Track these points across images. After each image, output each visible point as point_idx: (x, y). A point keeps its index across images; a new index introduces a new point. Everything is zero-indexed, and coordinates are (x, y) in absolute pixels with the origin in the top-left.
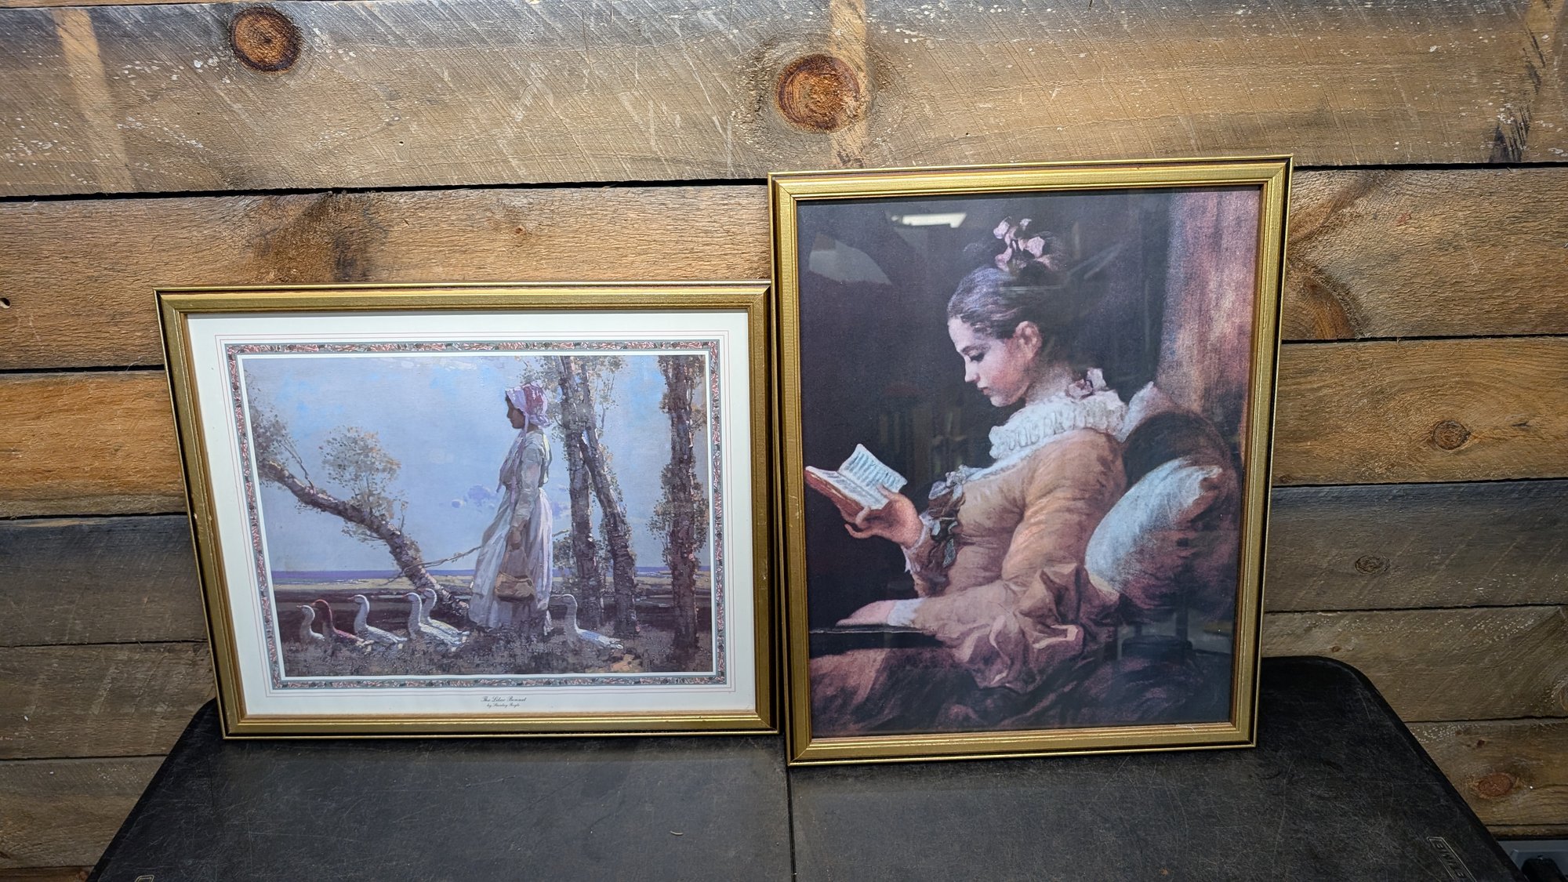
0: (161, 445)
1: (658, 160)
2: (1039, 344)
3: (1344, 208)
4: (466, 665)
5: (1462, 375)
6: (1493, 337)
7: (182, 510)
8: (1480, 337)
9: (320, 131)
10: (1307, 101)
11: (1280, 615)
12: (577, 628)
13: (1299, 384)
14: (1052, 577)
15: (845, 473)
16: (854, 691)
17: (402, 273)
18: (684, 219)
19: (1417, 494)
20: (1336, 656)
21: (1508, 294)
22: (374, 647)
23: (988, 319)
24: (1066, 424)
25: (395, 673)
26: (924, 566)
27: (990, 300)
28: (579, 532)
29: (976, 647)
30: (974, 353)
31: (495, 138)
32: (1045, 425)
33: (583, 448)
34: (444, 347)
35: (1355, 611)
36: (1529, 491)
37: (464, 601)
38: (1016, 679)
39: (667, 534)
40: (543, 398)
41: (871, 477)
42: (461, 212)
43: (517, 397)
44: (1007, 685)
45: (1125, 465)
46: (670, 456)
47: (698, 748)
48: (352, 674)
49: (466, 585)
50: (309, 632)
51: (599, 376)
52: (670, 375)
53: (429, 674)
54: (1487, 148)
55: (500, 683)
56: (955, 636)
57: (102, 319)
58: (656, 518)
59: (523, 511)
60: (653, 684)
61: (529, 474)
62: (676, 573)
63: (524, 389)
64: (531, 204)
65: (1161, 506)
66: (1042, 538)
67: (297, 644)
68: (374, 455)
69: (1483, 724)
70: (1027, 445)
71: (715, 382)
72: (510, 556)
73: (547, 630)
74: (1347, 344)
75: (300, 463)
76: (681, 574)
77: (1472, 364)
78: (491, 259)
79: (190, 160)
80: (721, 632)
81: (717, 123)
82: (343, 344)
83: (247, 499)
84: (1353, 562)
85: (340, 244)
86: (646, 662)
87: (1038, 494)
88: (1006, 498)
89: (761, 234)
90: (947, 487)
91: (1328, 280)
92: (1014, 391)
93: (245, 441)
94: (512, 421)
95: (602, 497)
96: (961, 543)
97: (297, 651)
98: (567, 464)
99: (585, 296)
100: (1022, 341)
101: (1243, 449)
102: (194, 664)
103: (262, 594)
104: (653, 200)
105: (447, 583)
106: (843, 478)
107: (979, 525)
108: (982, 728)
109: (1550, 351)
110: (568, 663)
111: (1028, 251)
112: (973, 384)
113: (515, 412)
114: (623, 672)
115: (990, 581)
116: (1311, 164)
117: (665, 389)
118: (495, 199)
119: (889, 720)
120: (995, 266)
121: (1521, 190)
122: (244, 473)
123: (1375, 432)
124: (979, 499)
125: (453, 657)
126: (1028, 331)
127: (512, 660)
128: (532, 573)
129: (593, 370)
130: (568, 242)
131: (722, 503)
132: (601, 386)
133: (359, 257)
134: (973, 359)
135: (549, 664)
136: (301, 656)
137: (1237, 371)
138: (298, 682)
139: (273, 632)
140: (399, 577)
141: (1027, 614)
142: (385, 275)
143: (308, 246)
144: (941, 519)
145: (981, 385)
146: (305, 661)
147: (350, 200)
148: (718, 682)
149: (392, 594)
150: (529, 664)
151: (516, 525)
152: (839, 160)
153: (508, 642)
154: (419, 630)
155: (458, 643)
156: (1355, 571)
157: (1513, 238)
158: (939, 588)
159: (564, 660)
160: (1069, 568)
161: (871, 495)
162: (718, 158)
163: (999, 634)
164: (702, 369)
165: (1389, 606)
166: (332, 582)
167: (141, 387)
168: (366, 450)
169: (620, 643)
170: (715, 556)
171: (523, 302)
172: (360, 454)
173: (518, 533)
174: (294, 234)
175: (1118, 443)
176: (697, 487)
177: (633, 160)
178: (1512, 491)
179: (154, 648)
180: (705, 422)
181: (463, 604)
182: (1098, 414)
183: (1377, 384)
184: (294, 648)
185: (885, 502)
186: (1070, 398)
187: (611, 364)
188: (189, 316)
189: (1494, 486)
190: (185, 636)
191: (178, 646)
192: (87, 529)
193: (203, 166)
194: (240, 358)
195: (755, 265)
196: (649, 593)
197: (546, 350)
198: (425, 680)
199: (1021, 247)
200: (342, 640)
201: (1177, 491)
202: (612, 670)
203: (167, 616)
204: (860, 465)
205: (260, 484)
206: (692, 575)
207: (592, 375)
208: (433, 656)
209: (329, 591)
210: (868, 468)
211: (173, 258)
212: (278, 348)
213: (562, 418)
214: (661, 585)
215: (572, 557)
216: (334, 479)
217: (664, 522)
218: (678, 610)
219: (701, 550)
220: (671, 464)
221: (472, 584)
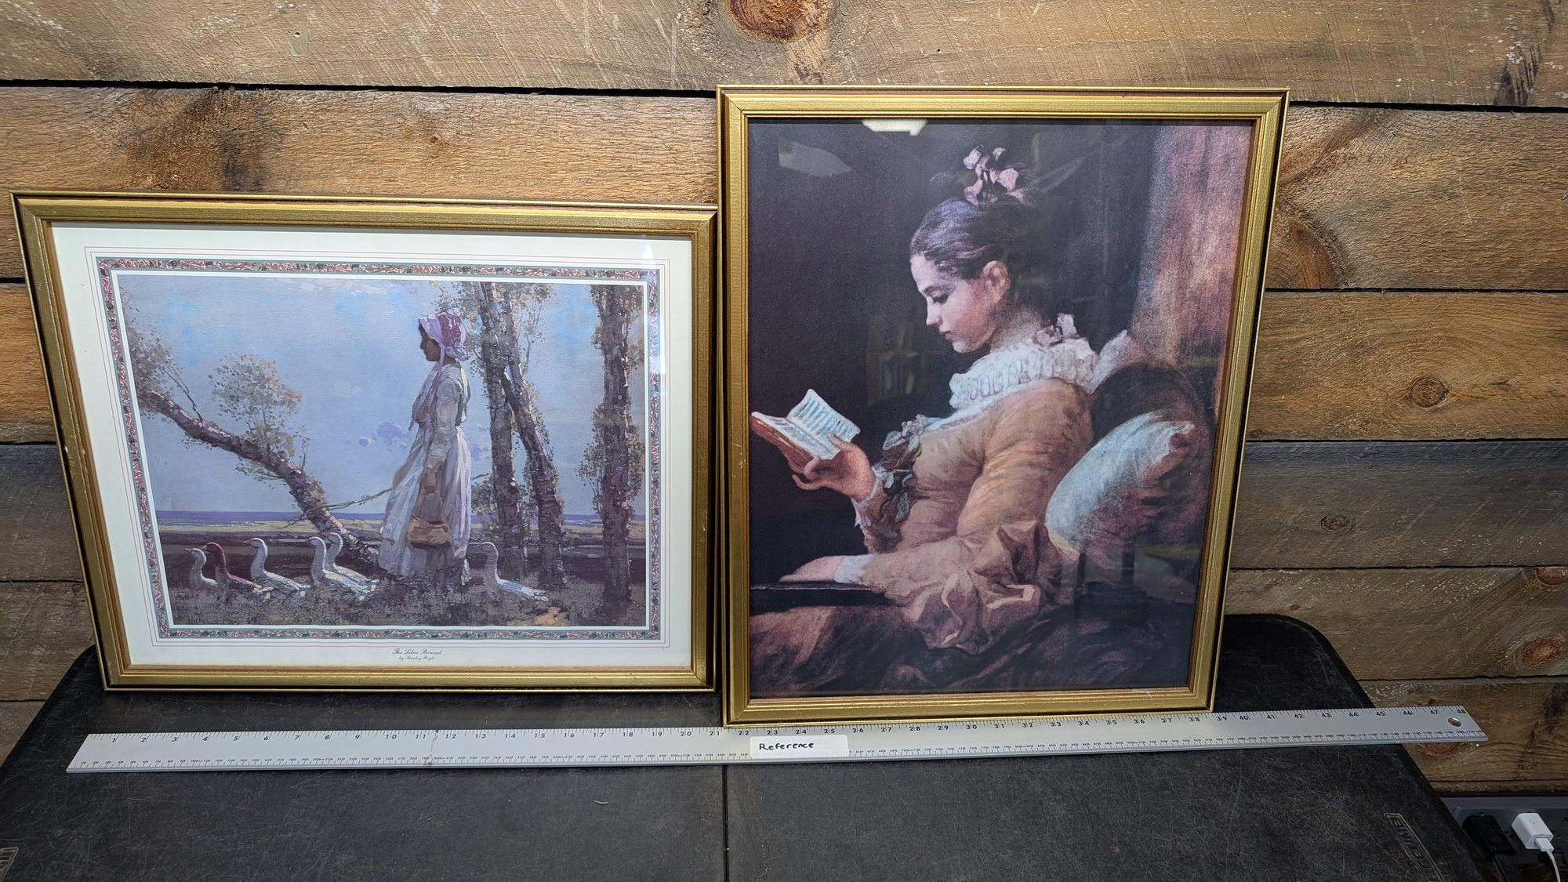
0: (26, 368)
1: (593, 65)
2: (1008, 287)
3: (1338, 148)
4: (376, 615)
5: (1445, 331)
6: (1481, 291)
7: (53, 440)
8: (1467, 291)
9: (201, 15)
10: (1307, 29)
11: (1241, 572)
12: (497, 578)
13: (1278, 334)
14: (1010, 535)
15: (794, 420)
16: (796, 651)
17: (301, 183)
18: (621, 133)
19: (1389, 452)
20: (1295, 614)
21: (1501, 246)
22: (274, 595)
23: (954, 257)
24: (1033, 373)
25: (297, 622)
26: (875, 521)
27: (957, 237)
28: (500, 475)
29: (927, 606)
30: (937, 294)
31: (406, 33)
32: (1010, 374)
33: (506, 384)
34: (349, 269)
35: (1317, 569)
36: (1503, 451)
37: (373, 546)
38: (967, 640)
39: (598, 481)
40: (461, 328)
41: (822, 425)
42: (368, 116)
43: (431, 326)
44: (958, 646)
45: (1093, 419)
46: (603, 396)
47: (628, 706)
48: (249, 623)
49: (375, 530)
50: (199, 577)
51: (524, 305)
52: (604, 307)
53: (334, 624)
54: (1492, 89)
55: (412, 635)
56: (904, 594)
58: (586, 463)
59: (438, 452)
60: (581, 638)
61: (444, 411)
62: (608, 522)
63: (439, 318)
64: (447, 110)
65: (1129, 463)
66: (1001, 493)
67: (187, 590)
68: (271, 386)
69: (1436, 683)
70: (989, 395)
71: (654, 315)
72: (424, 499)
73: (465, 579)
74: (1330, 294)
75: (187, 392)
76: (613, 523)
77: (1456, 319)
78: (403, 171)
79: (48, 43)
80: (655, 586)
81: (660, 27)
82: (234, 262)
83: (126, 431)
84: (1319, 519)
85: (229, 147)
86: (573, 615)
87: (999, 447)
88: (965, 451)
89: (708, 153)
90: (902, 437)
91: (1315, 226)
92: (979, 336)
93: (123, 367)
94: (426, 353)
95: (526, 438)
96: (915, 497)
97: (187, 597)
98: (487, 401)
99: (508, 216)
100: (989, 282)
101: (1218, 404)
102: (74, 605)
103: (146, 535)
104: (586, 110)
105: (355, 528)
106: (791, 425)
107: (934, 479)
108: (929, 690)
109: (1538, 308)
110: (487, 616)
111: (1000, 184)
112: (935, 327)
113: (430, 343)
114: (548, 625)
115: (944, 537)
116: (1307, 100)
117: (598, 322)
118: (406, 102)
119: (833, 681)
120: (963, 199)
121: (1524, 136)
122: (121, 402)
123: (1352, 387)
124: (936, 450)
125: (361, 606)
126: (997, 272)
127: (427, 611)
128: (448, 519)
129: (517, 298)
130: (490, 154)
131: (659, 449)
132: (526, 317)
133: (251, 162)
134: (935, 300)
135: (467, 615)
136: (191, 603)
137: (1216, 321)
138: (188, 630)
139: (159, 577)
140: (300, 519)
141: (982, 573)
142: (281, 184)
143: (191, 149)
144: (895, 471)
145: (943, 328)
146: (196, 608)
147: (239, 98)
148: (651, 637)
149: (293, 538)
150: (445, 616)
151: (431, 467)
152: (796, 73)
153: (422, 592)
154: (324, 577)
155: (366, 591)
156: (1320, 529)
157: (1510, 187)
158: (890, 544)
159: (483, 612)
160: (1028, 526)
161: (821, 444)
162: (661, 66)
163: (952, 593)
164: (639, 301)
165: (1351, 565)
166: (225, 523)
168: (262, 380)
169: (545, 595)
170: (651, 505)
171: (438, 221)
172: (256, 384)
173: (433, 476)
174: (174, 134)
175: (1086, 395)
176: (632, 430)
177: (565, 64)
178: (1486, 451)
179: (28, 587)
180: (642, 360)
182: (1067, 363)
183: (1358, 337)
184: (183, 595)
185: (836, 451)
186: (1038, 346)
187: (537, 293)
188: (53, 224)
189: (1467, 446)
190: (62, 576)
191: (55, 586)
193: (63, 51)
194: (115, 274)
195: (700, 188)
196: (577, 543)
197: (465, 275)
198: (330, 631)
199: (993, 180)
200: (238, 586)
201: (1146, 447)
202: (536, 623)
203: (41, 554)
204: (810, 412)
205: (141, 415)
206: (625, 525)
207: (516, 304)
208: (339, 606)
209: (222, 533)
210: (819, 415)
211: (32, 157)
212: (159, 264)
213: (482, 351)
214: (591, 534)
215: (493, 502)
216: (226, 411)
217: (595, 467)
218: (609, 562)
219: (636, 498)
220: (603, 404)
221: (382, 529)
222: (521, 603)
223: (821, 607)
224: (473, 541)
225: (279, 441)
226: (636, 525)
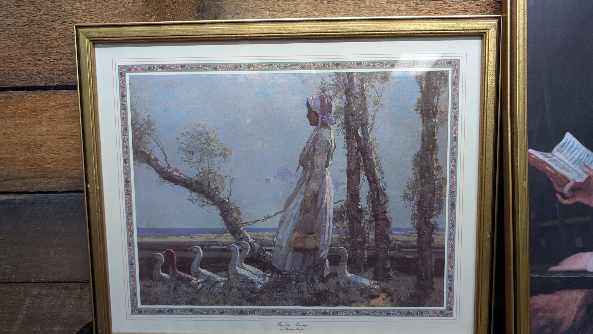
4: (267, 298)
7: (80, 189)
12: (347, 273)
15: (557, 154)
22: (204, 284)
25: (217, 304)
28: (352, 201)
33: (358, 139)
34: (267, 67)
37: (269, 251)
39: (415, 204)
40: (333, 103)
41: (576, 157)
43: (314, 102)
46: (420, 146)
48: (187, 304)
49: (271, 239)
50: (159, 273)
51: (373, 86)
52: (424, 85)
53: (241, 305)
55: (290, 313)
57: (38, 51)
58: (407, 192)
59: (314, 185)
60: (399, 315)
61: (319, 158)
62: (420, 232)
63: (320, 97)
67: (151, 281)
68: (214, 144)
71: (456, 90)
72: (303, 218)
73: (326, 273)
75: (162, 150)
76: (424, 234)
80: (451, 278)
82: (198, 65)
83: (124, 175)
86: (395, 299)
93: (126, 134)
94: (310, 120)
95: (369, 175)
97: (150, 286)
98: (345, 151)
103: (129, 244)
105: (258, 238)
106: (555, 158)
110: (339, 299)
113: (313, 114)
114: (379, 306)
117: (419, 95)
122: (124, 156)
125: (258, 293)
127: (300, 296)
128: (317, 231)
129: (369, 82)
131: (456, 181)
132: (374, 94)
135: (326, 299)
136: (153, 290)
138: (149, 309)
139: (135, 272)
140: (225, 233)
146: (155, 294)
148: (447, 315)
149: (219, 245)
150: (312, 299)
151: (308, 195)
153: (298, 282)
154: (236, 272)
155: (262, 282)
159: (337, 296)
161: (576, 171)
164: (446, 81)
166: (178, 236)
167: (60, 101)
168: (209, 140)
169: (377, 284)
170: (449, 220)
172: (204, 143)
173: (309, 202)
176: (439, 168)
180: (447, 120)
181: (268, 253)
184: (148, 284)
185: (585, 176)
187: (382, 78)
188: (96, 46)
190: (76, 278)
191: (71, 285)
194: (128, 75)
196: (400, 247)
197: (337, 68)
198: (237, 310)
200: (181, 279)
202: (371, 304)
203: (65, 264)
204: (568, 148)
205: (134, 165)
206: (431, 235)
207: (368, 86)
208: (244, 292)
209: (176, 242)
210: (574, 151)
211: (88, 6)
212: (154, 68)
213: (345, 118)
214: (409, 242)
215: (346, 220)
216: (185, 161)
217: (413, 195)
218: (420, 261)
219: (439, 216)
220: (420, 151)
221: (275, 238)
222: (361, 290)
223: (577, 290)
224: (333, 246)
225: (216, 180)
226: (439, 235)
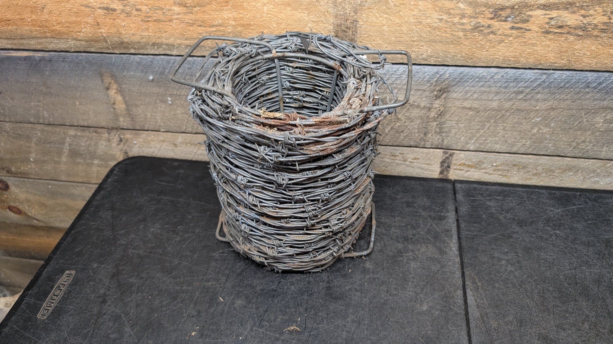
179: (87, 130)
192: (38, 59)
